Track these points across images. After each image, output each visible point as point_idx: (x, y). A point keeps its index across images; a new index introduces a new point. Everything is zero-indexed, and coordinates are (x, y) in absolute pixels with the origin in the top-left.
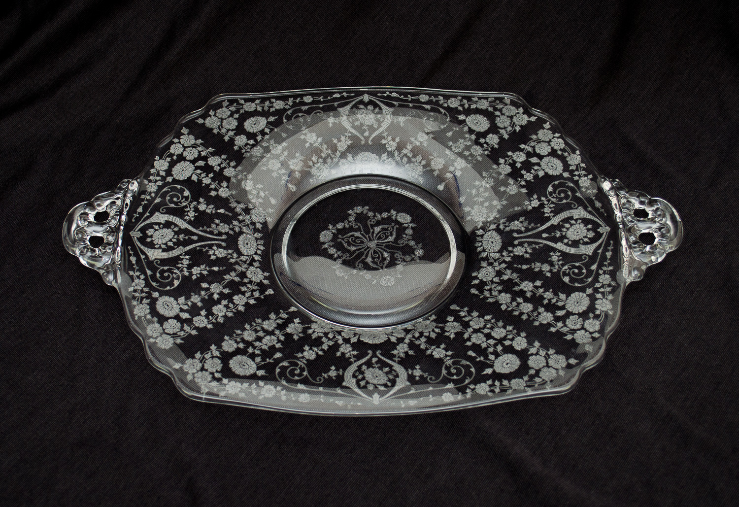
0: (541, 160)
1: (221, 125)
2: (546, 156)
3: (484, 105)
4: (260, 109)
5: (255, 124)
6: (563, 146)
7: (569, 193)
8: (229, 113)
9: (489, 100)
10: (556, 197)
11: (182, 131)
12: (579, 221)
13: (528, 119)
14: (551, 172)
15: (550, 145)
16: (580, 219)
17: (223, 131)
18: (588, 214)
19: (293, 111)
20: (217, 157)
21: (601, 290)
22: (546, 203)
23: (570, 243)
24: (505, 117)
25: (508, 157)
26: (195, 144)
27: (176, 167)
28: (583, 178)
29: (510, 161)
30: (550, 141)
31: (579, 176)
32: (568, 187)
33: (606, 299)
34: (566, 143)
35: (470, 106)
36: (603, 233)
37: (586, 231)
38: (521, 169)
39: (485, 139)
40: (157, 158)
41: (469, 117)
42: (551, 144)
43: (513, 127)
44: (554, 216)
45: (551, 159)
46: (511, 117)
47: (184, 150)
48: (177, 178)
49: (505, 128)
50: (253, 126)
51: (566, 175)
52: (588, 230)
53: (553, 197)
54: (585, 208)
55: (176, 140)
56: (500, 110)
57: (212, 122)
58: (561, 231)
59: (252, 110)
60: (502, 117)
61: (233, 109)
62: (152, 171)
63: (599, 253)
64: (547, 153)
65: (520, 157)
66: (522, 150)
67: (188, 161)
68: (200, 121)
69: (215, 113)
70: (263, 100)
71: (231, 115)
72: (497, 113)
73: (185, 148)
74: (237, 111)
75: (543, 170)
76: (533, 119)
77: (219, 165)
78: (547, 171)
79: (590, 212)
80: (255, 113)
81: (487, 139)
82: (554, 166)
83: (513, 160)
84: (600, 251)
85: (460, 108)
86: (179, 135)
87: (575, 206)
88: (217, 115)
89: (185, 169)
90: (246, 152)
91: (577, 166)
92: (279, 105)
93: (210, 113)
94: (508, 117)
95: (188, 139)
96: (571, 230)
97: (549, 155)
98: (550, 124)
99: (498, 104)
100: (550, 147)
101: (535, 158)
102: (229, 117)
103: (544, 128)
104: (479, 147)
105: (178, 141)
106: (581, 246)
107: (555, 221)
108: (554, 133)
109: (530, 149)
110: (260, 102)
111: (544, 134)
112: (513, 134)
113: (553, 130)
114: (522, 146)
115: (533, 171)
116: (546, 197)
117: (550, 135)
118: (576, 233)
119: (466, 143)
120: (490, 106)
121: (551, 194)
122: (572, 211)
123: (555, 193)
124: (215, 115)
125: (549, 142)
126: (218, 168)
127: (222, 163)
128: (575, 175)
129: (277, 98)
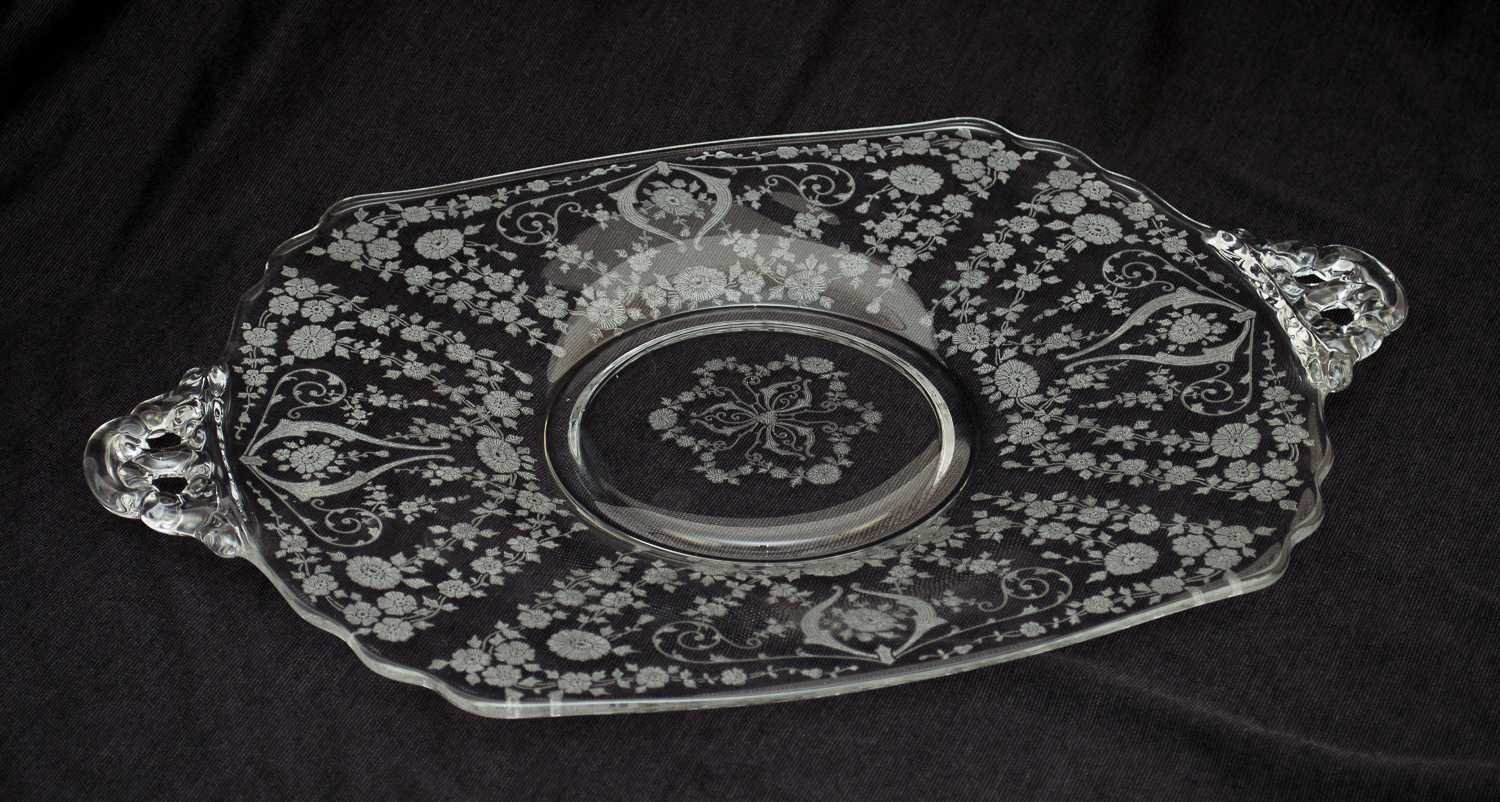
0: (1071, 223)
1: (366, 253)
2: (1079, 215)
3: (917, 146)
4: (439, 215)
5: (438, 244)
6: (1108, 192)
7: (1150, 268)
8: (376, 231)
9: (927, 137)
10: (1126, 280)
11: (283, 273)
12: (1186, 311)
13: (1020, 158)
14: (1098, 241)
15: (1080, 195)
16: (1188, 307)
17: (374, 263)
18: (1200, 296)
19: (514, 211)
20: (377, 312)
21: (1276, 412)
22: (1108, 292)
23: (1182, 349)
24: (970, 161)
25: (1000, 228)
26: (320, 293)
27: (293, 337)
28: (1169, 240)
29: (1007, 235)
30: (1079, 187)
31: (1160, 236)
32: (1143, 259)
33: (1292, 424)
34: (1112, 187)
35: (889, 152)
36: (1244, 323)
37: (1207, 325)
38: (1034, 244)
39: (940, 205)
40: (246, 326)
41: (893, 172)
42: (1081, 192)
43: (992, 176)
44: (1131, 312)
45: (1092, 218)
46: (984, 160)
47: (301, 306)
48: (304, 356)
49: (976, 180)
50: (435, 247)
51: (1132, 239)
52: (1211, 322)
53: (1119, 281)
54: (1192, 288)
55: (275, 291)
56: (957, 151)
57: (342, 249)
58: (1155, 333)
59: (425, 218)
60: (963, 162)
61: (381, 221)
62: (244, 349)
63: (1248, 356)
64: (1079, 210)
65: (1026, 227)
66: (1026, 212)
67: (316, 324)
68: (317, 251)
69: (345, 234)
70: (442, 200)
71: (382, 233)
72: (951, 157)
73: (301, 302)
74: (392, 225)
75: (1082, 239)
76: (1029, 156)
77: (387, 324)
78: (1089, 239)
79: (1204, 293)
80: (432, 225)
81: (944, 205)
82: (1102, 229)
83: (1011, 233)
84: (1249, 352)
85: (871, 160)
86: (280, 281)
87: (1168, 287)
88: (349, 236)
89: (314, 340)
90: (437, 294)
91: (1149, 221)
92: (478, 204)
93: (334, 235)
94: (975, 160)
95: (301, 286)
96: (1175, 328)
97: (1084, 211)
98: (1068, 159)
99: (947, 141)
100: (1082, 199)
101: (1056, 222)
102: (377, 237)
103: (1057, 169)
104: (932, 222)
105: (281, 291)
106: (1204, 350)
107: (1138, 318)
108: (1081, 173)
109: (1042, 209)
110: (437, 204)
111: (1062, 177)
112: (996, 188)
113: (1079, 167)
114: (1023, 206)
115: (1059, 245)
116: (1104, 283)
117: (1074, 178)
118: (1187, 331)
119: (903, 219)
120: (933, 147)
121: (1111, 276)
122: (1167, 296)
123: (1120, 274)
124: (345, 237)
125: (1077, 190)
126: (387, 329)
127: (392, 320)
128: (1151, 237)
129: (472, 193)
